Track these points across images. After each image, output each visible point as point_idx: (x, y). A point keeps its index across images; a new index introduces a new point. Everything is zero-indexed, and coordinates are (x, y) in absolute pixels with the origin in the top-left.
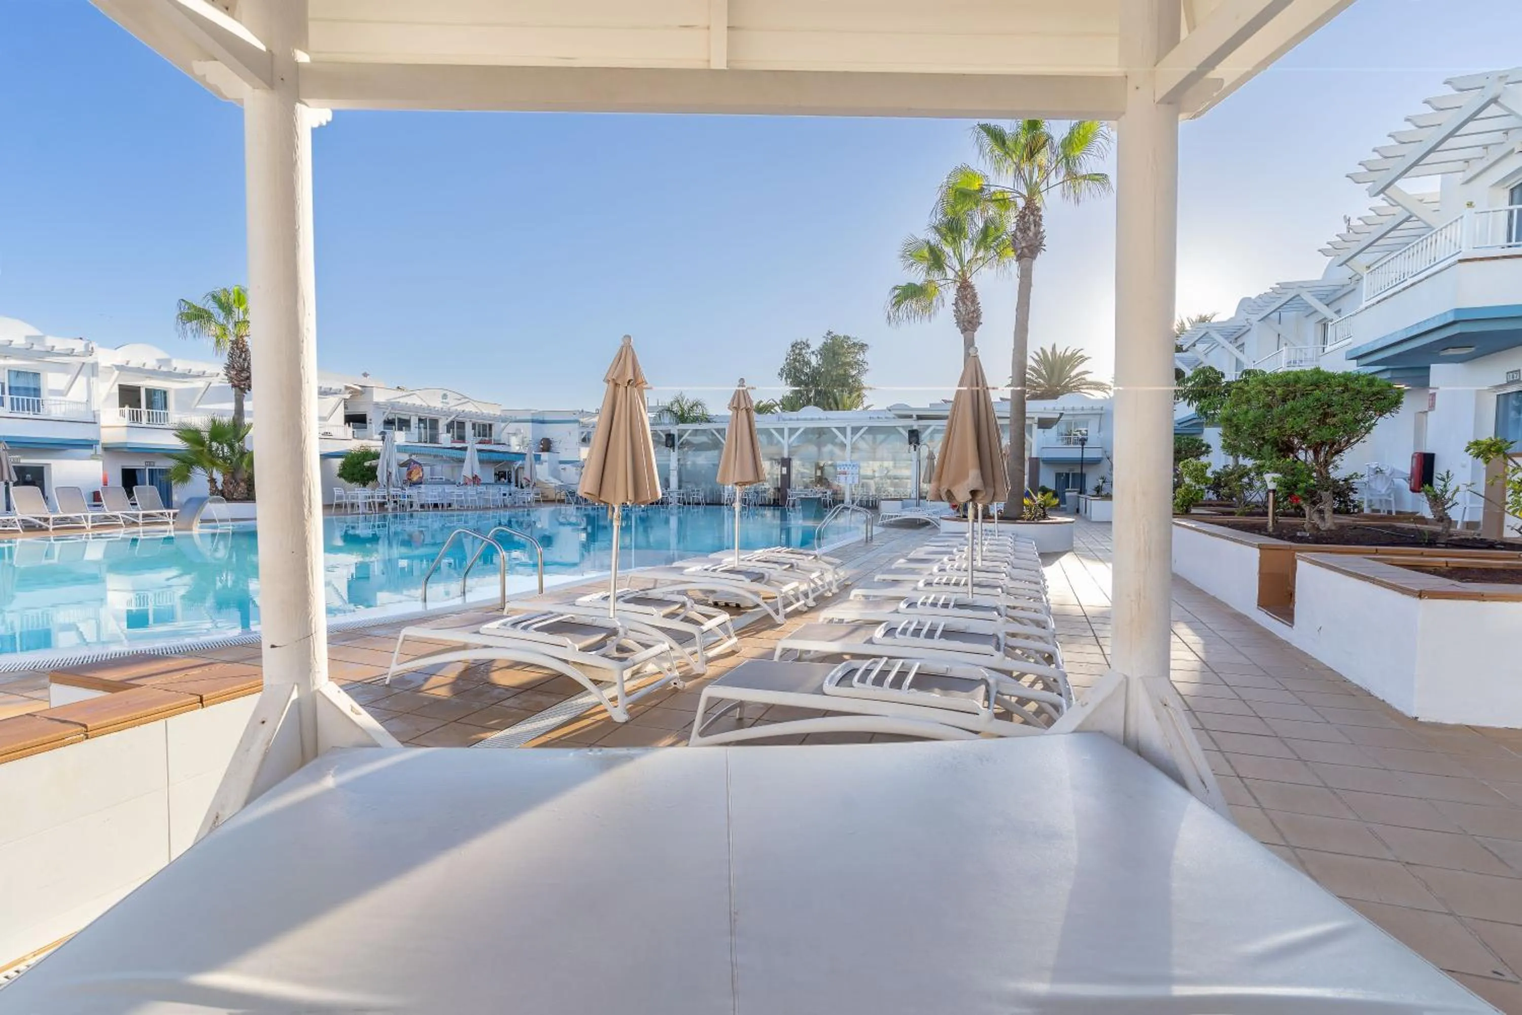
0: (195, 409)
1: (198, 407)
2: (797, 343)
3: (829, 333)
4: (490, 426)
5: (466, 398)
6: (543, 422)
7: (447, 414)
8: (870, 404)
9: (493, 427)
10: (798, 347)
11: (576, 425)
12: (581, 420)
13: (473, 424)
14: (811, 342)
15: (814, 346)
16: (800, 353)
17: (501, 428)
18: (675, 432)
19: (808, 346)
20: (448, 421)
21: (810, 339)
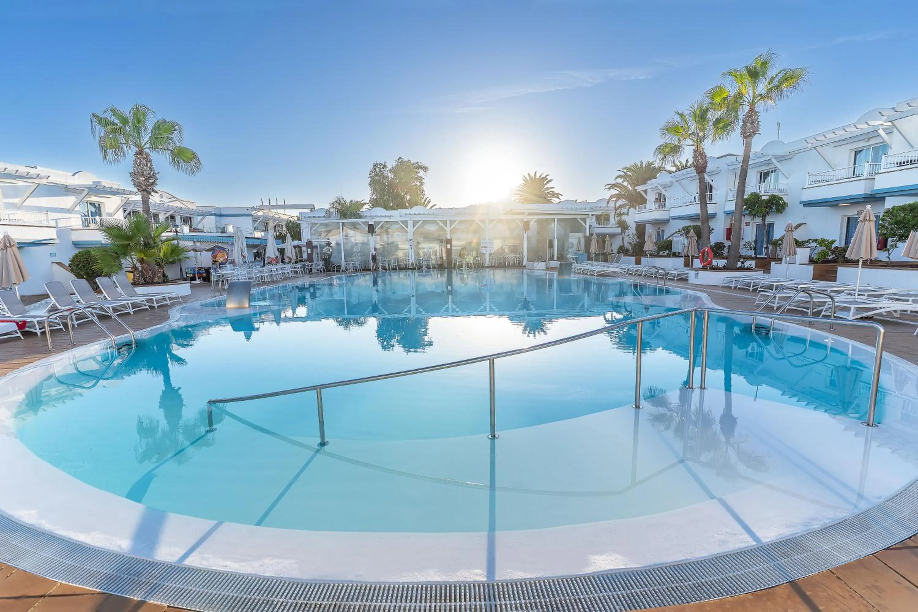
2: (377, 164)
3: (400, 158)
4: (190, 217)
5: (175, 198)
6: (221, 215)
8: (436, 204)
9: (194, 219)
10: (378, 168)
11: (251, 217)
12: (254, 214)
13: (181, 218)
14: (387, 164)
15: (389, 167)
16: (380, 171)
17: (198, 221)
18: (373, 223)
19: (385, 166)
20: (167, 216)
21: (385, 162)
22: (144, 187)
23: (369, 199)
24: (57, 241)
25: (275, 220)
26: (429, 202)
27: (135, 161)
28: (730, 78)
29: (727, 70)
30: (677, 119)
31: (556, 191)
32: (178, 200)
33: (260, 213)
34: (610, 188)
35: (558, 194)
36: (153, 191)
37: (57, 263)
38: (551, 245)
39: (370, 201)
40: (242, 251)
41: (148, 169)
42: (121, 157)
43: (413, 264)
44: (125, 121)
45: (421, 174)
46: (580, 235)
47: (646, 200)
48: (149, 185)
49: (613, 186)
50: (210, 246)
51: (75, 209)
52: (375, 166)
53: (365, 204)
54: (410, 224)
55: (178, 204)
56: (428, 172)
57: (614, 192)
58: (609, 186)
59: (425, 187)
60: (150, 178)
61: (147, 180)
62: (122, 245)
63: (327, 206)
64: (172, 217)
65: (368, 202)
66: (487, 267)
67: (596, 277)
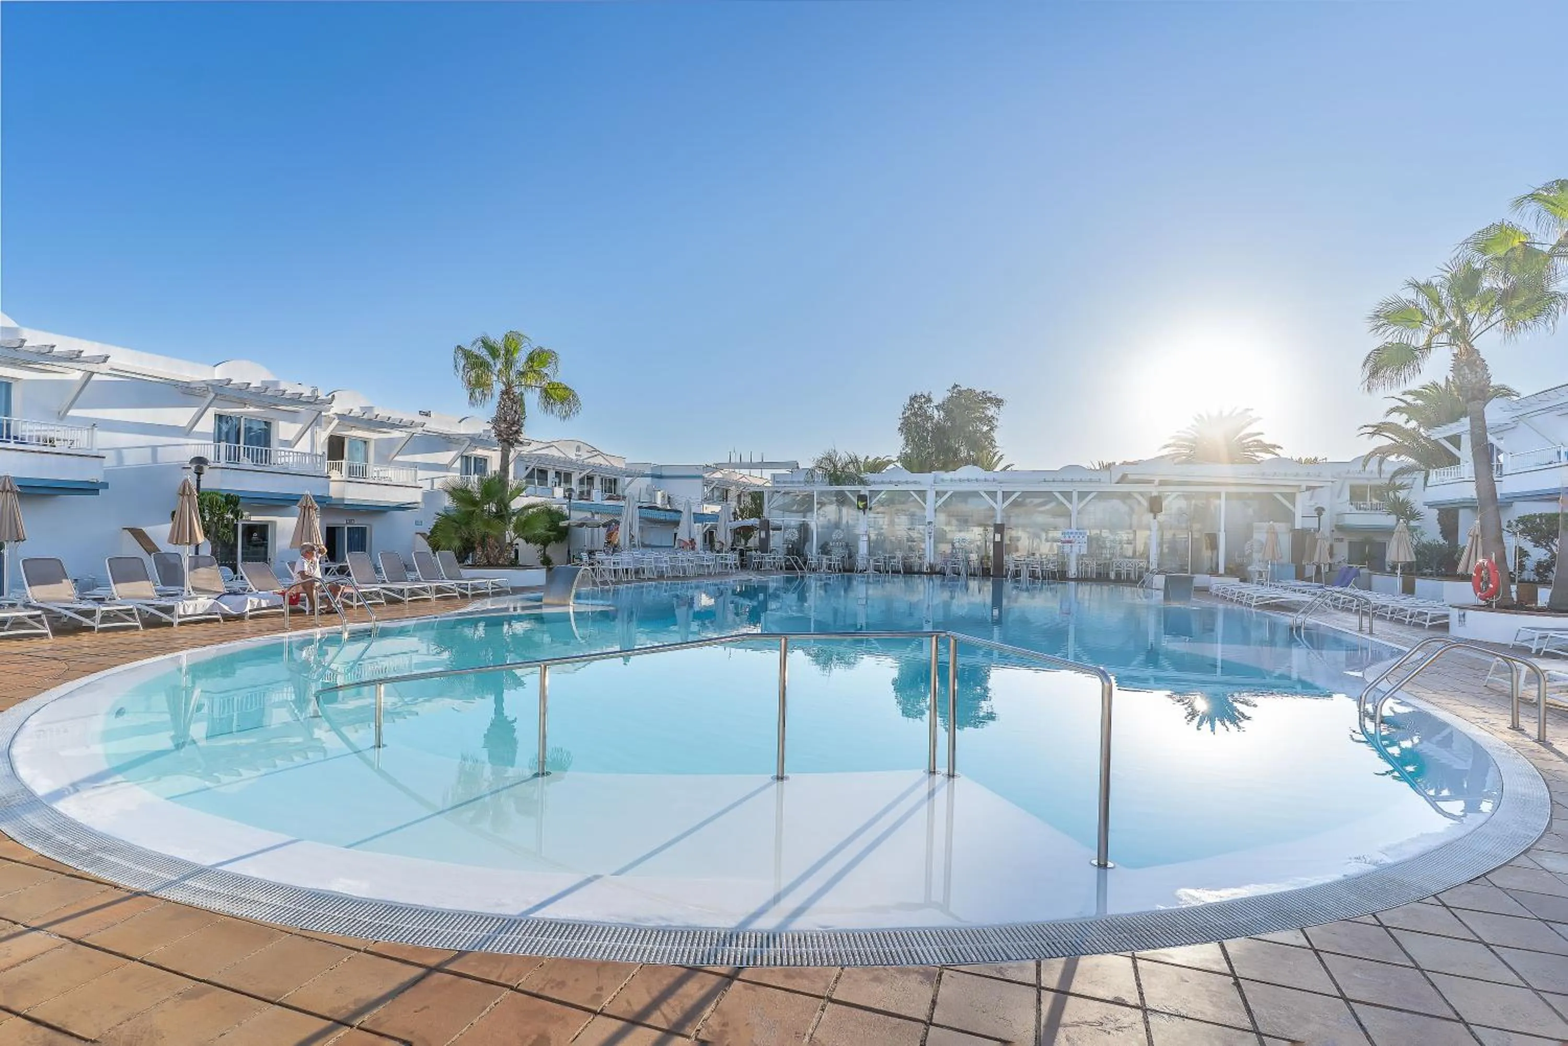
0: (391, 461)
1: (396, 458)
2: (916, 396)
3: (956, 386)
4: (615, 480)
5: (596, 451)
6: (660, 477)
7: (583, 467)
8: (1012, 463)
9: (618, 482)
10: (918, 403)
11: (700, 481)
12: (706, 475)
13: (602, 479)
14: (932, 396)
15: (937, 400)
16: (920, 408)
17: (626, 483)
18: (867, 493)
19: (929, 400)
20: (582, 475)
21: (930, 393)
22: (505, 436)
23: (898, 454)
24: (421, 506)
25: (737, 484)
26: (1001, 458)
27: (500, 403)
28: (1532, 207)
29: (1530, 191)
30: (1410, 295)
31: (1267, 440)
32: (601, 454)
33: (718, 475)
34: (1373, 434)
35: (1274, 446)
36: (517, 441)
37: (421, 534)
38: (1214, 546)
39: (899, 458)
40: (631, 527)
41: (513, 412)
42: (488, 398)
43: (931, 566)
44: (493, 352)
45: (991, 411)
46: (1281, 527)
47: (1459, 459)
48: (511, 435)
49: (1379, 429)
50: (606, 519)
51: (454, 466)
52: (914, 399)
53: (890, 462)
54: (931, 496)
55: (599, 460)
56: (1002, 408)
57: (1382, 441)
58: (1371, 430)
59: (995, 434)
60: (513, 424)
61: (509, 428)
62: (467, 512)
63: (810, 465)
64: (590, 479)
65: (895, 459)
66: (1072, 580)
67: (1254, 610)
